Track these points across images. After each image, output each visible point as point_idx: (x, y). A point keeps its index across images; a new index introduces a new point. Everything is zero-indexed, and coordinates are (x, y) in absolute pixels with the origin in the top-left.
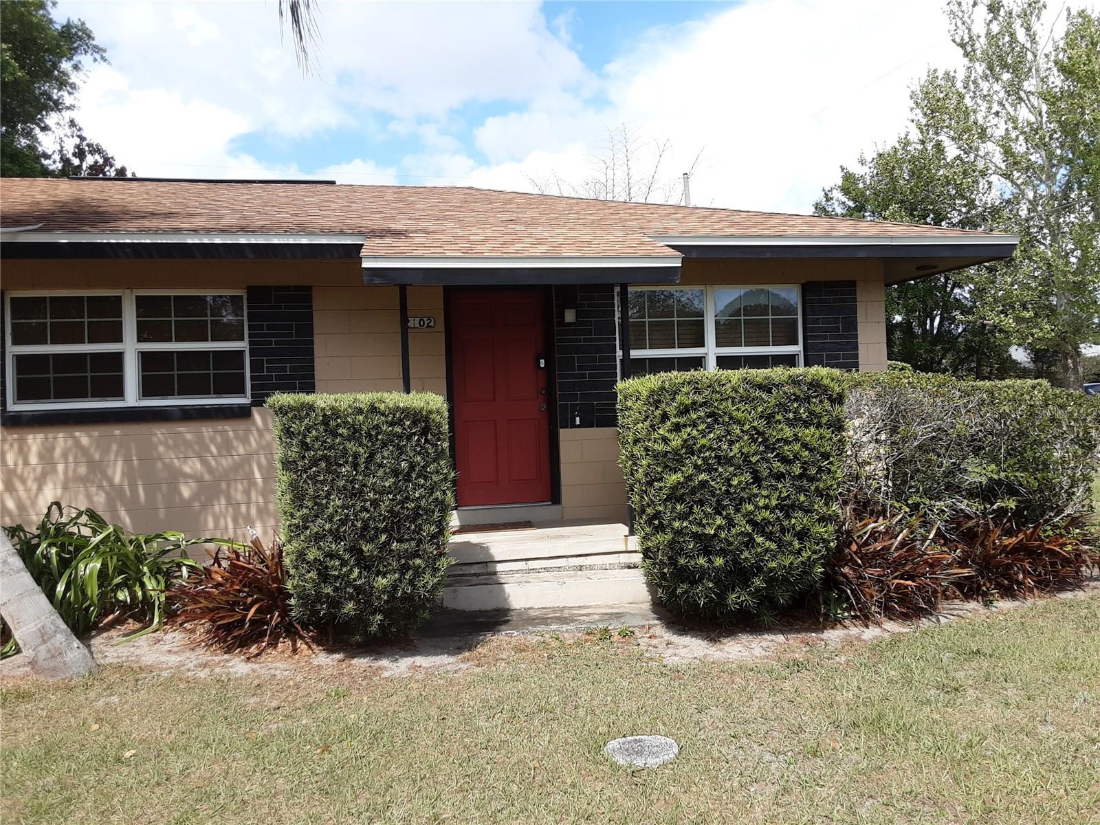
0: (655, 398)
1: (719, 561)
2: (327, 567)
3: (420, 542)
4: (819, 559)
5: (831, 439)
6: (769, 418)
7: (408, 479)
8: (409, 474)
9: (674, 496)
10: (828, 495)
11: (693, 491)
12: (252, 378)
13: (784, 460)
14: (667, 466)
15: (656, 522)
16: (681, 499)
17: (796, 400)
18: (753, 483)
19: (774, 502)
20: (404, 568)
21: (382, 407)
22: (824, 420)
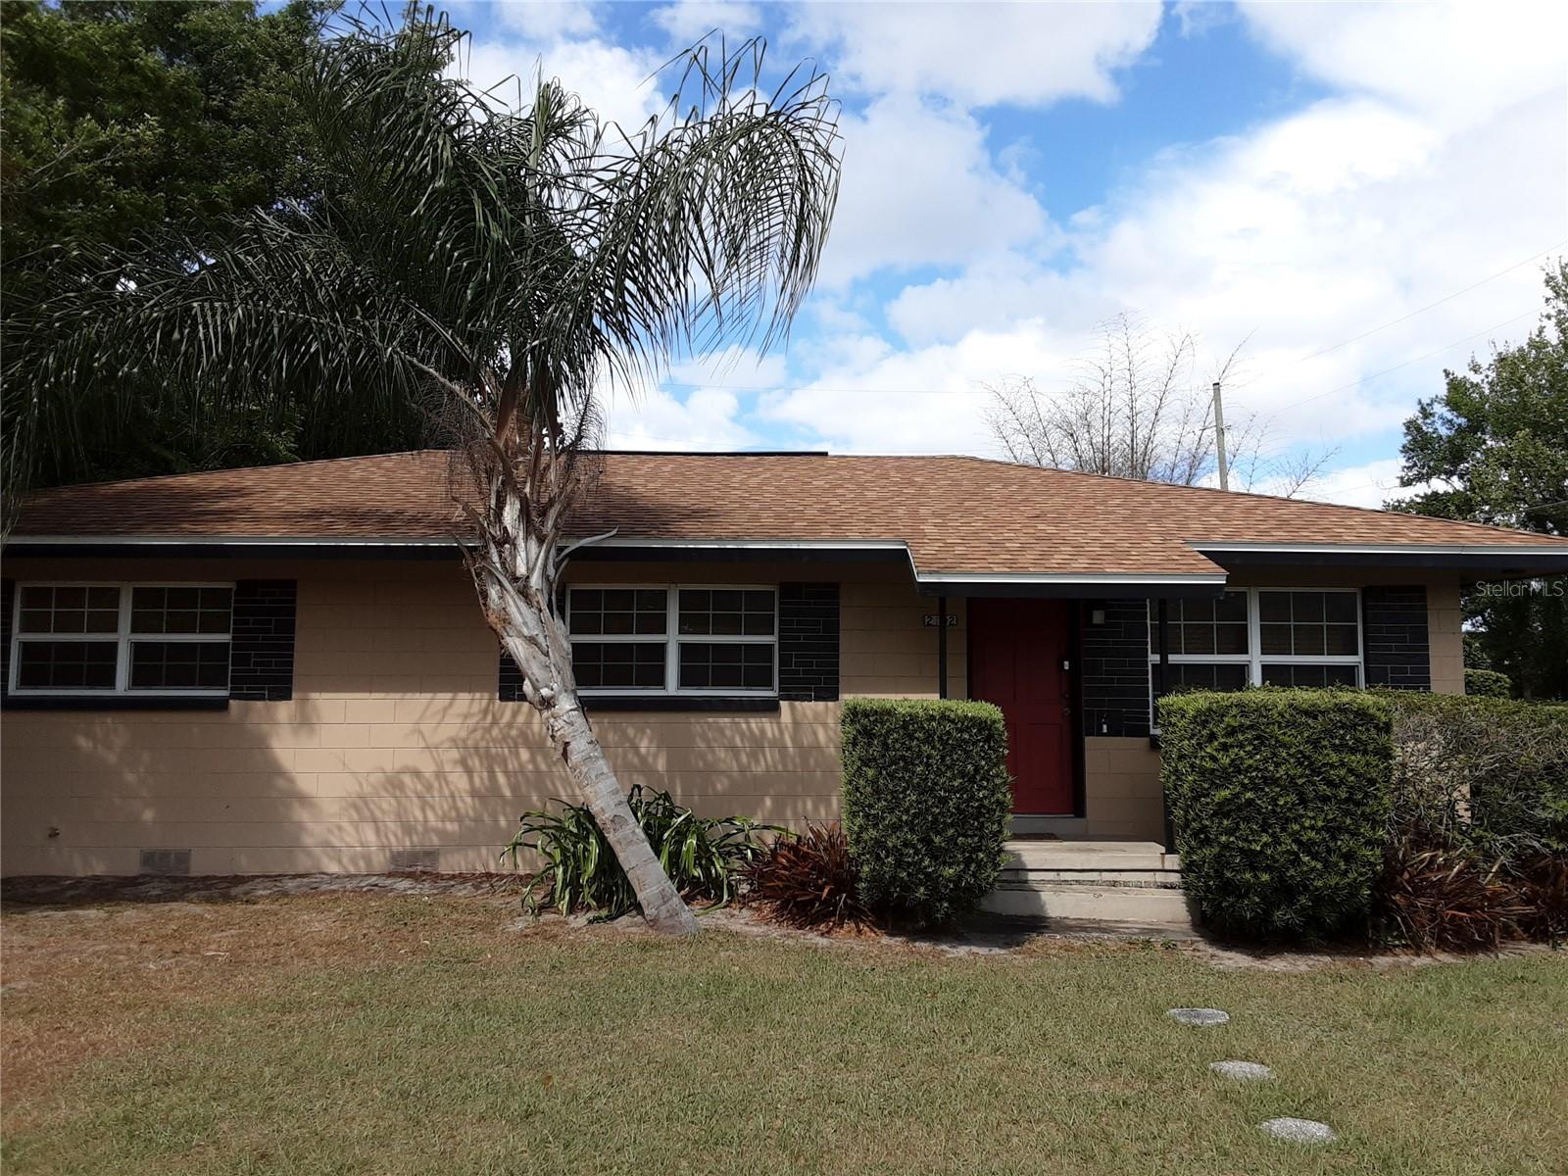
0: (1204, 718)
1: (1265, 877)
2: (902, 854)
3: (981, 838)
4: (1366, 881)
5: (1377, 766)
6: (1315, 744)
7: (972, 780)
8: (974, 776)
9: (1221, 810)
10: (1374, 820)
11: (1239, 808)
12: (781, 672)
13: (1330, 783)
14: (1213, 783)
15: (1202, 836)
16: (1227, 815)
17: (1342, 727)
18: (1299, 804)
19: (1320, 824)
20: (968, 862)
21: (952, 716)
22: (1370, 748)
